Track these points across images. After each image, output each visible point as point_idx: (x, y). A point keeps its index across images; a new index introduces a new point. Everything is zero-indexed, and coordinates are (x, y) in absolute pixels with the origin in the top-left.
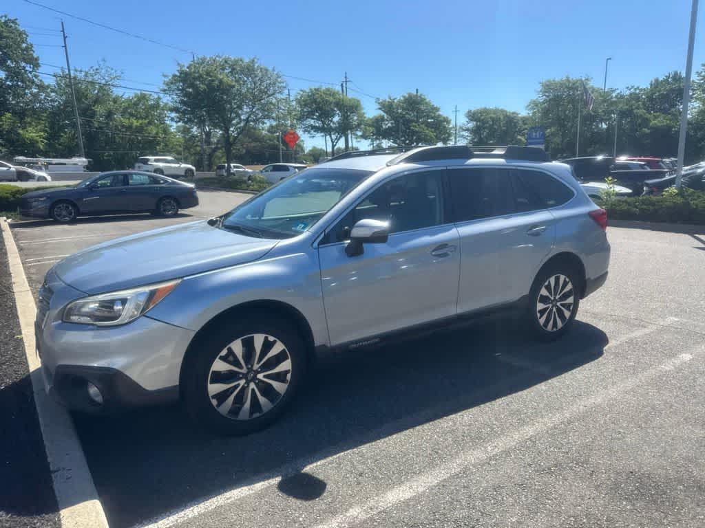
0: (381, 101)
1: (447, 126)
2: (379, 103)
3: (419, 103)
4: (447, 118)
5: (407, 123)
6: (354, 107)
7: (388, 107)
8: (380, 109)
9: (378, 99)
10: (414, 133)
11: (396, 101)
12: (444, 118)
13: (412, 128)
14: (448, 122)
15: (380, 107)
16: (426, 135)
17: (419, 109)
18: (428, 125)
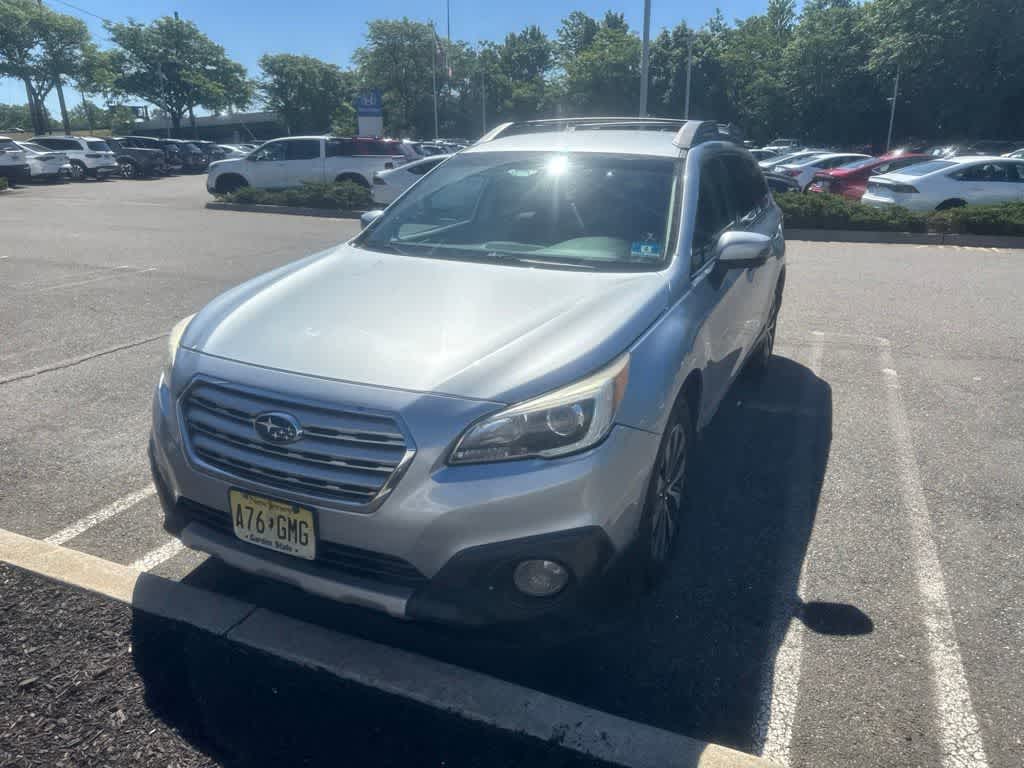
0: (113, 26)
1: (241, 79)
2: (110, 30)
3: (189, 37)
4: (240, 66)
5: (171, 68)
6: (73, 33)
7: (129, 37)
8: (114, 40)
9: (108, 22)
10: (186, 87)
11: (143, 28)
12: (235, 66)
13: (183, 79)
14: (242, 72)
15: (114, 36)
16: (208, 91)
17: (188, 47)
18: (208, 74)
